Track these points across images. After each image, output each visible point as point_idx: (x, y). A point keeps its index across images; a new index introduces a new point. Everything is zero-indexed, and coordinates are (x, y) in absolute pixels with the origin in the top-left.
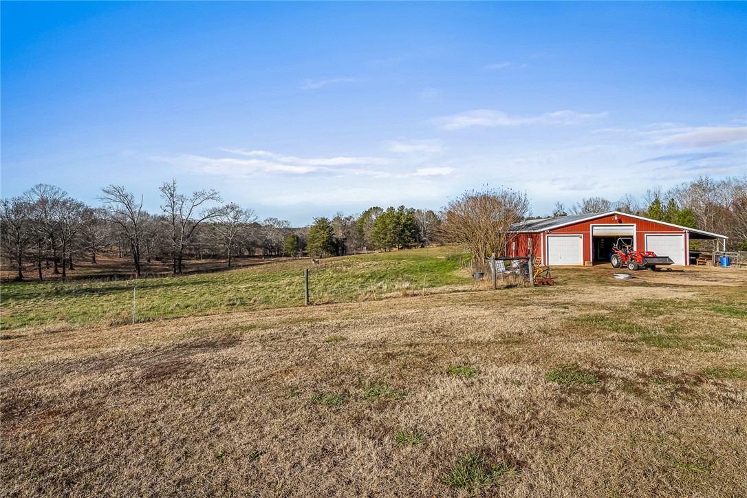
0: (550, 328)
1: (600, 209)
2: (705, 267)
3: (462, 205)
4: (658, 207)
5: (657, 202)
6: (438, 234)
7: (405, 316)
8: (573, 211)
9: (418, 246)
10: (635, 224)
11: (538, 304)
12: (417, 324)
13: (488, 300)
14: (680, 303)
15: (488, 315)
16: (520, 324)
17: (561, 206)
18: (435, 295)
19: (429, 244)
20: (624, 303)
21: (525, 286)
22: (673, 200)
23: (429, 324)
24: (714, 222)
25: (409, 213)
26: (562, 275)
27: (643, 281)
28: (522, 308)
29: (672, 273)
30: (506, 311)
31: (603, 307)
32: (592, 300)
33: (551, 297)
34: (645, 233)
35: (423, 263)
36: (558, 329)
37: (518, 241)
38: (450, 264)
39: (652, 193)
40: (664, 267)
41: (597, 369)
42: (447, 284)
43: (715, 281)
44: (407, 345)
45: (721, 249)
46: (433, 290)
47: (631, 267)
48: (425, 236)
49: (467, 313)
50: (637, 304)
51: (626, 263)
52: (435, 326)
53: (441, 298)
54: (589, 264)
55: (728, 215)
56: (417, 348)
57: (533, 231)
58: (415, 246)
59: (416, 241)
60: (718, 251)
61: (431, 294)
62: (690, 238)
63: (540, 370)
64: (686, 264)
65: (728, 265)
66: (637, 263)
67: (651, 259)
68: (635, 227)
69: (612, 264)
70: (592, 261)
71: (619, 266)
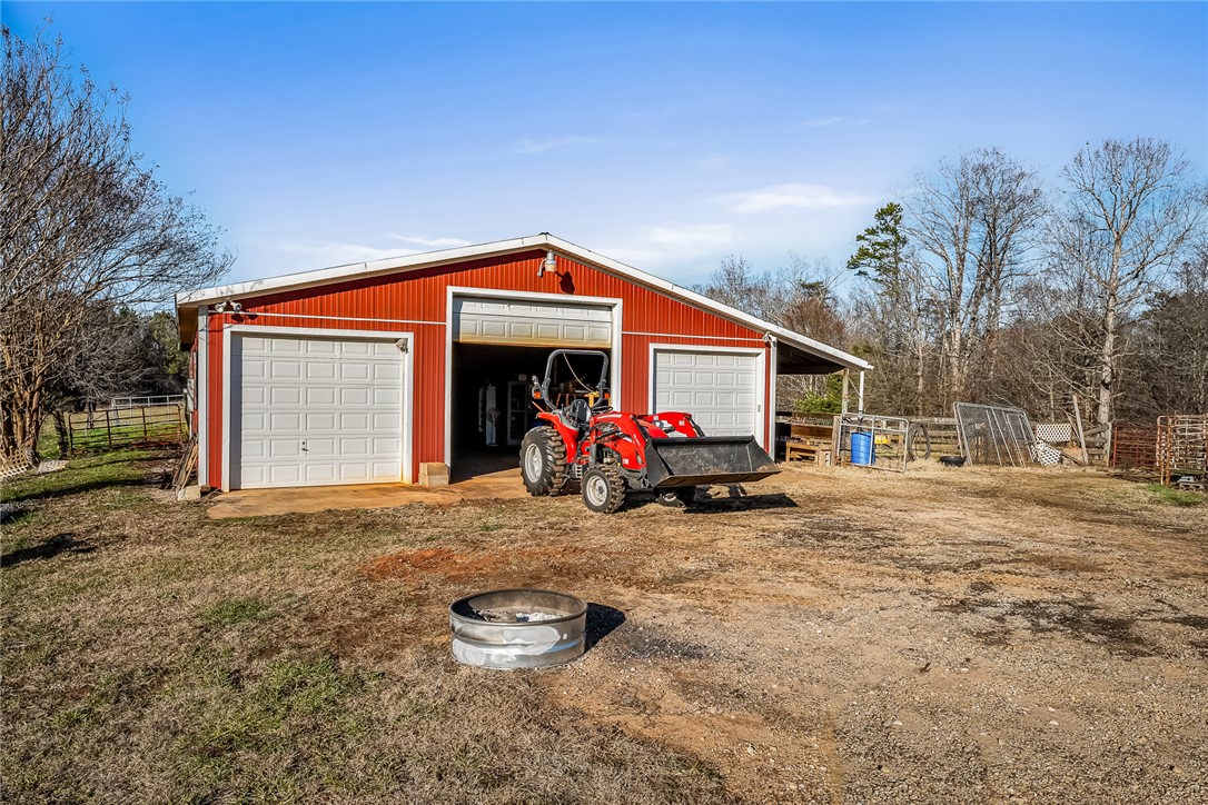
2: (818, 468)
10: (619, 302)
34: (654, 340)
45: (854, 408)
47: (597, 490)
51: (578, 470)
54: (436, 475)
60: (844, 410)
62: (780, 371)
66: (624, 472)
67: (683, 452)
68: (618, 311)
69: (523, 474)
70: (448, 462)
71: (551, 485)
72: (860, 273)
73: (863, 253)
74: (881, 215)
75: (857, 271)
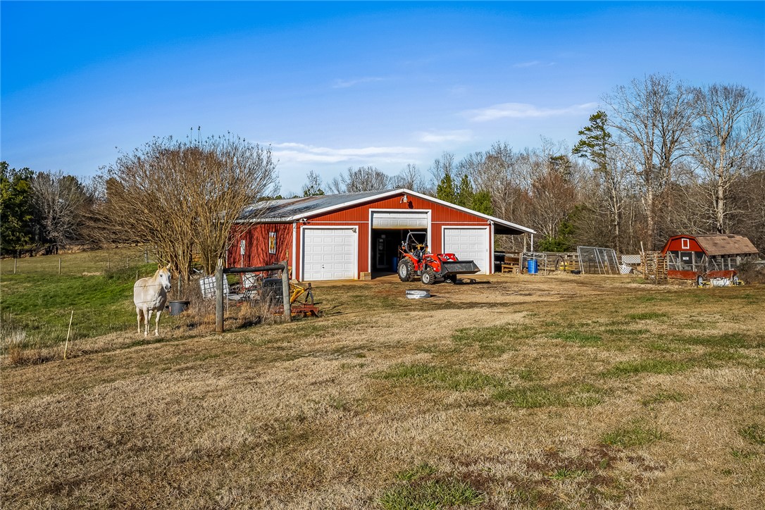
0: (350, 398)
1: (372, 186)
2: (512, 275)
3: (147, 166)
4: (450, 186)
5: (448, 179)
6: (92, 224)
7: (28, 416)
8: (333, 188)
9: (37, 250)
10: (430, 211)
11: (312, 353)
12: (64, 428)
13: (216, 356)
14: (515, 331)
15: (226, 388)
16: (293, 399)
17: (315, 179)
18: (94, 356)
19: (63, 247)
20: (444, 338)
21: (276, 322)
22: (466, 176)
23: (95, 425)
24: (513, 210)
25: (18, 179)
26: (328, 297)
27: (445, 300)
28: (287, 364)
29: (478, 286)
30: (259, 375)
31: (419, 348)
32: (396, 337)
33: (329, 338)
34: (444, 224)
35: (51, 288)
36: (365, 399)
37: (251, 238)
38: (113, 286)
39: (442, 165)
40: (466, 278)
41: (463, 469)
42: (114, 329)
43: (530, 295)
44: (47, 491)
45: (529, 250)
46: (87, 345)
47: (426, 278)
48: (55, 230)
49: (180, 388)
50: (461, 336)
51: (419, 272)
52: (111, 428)
53: (110, 360)
54: (366, 277)
55: (529, 202)
56: (77, 493)
57: (278, 220)
58: (30, 251)
59: (32, 240)
60: (525, 251)
61: (85, 352)
63: (369, 492)
64: (490, 272)
65: (536, 270)
66: (434, 273)
67: (452, 265)
68: (430, 214)
69: (399, 275)
70: (370, 271)
71: (410, 277)
72: (582, 156)
73: (583, 143)
74: (594, 118)
75: (580, 154)
